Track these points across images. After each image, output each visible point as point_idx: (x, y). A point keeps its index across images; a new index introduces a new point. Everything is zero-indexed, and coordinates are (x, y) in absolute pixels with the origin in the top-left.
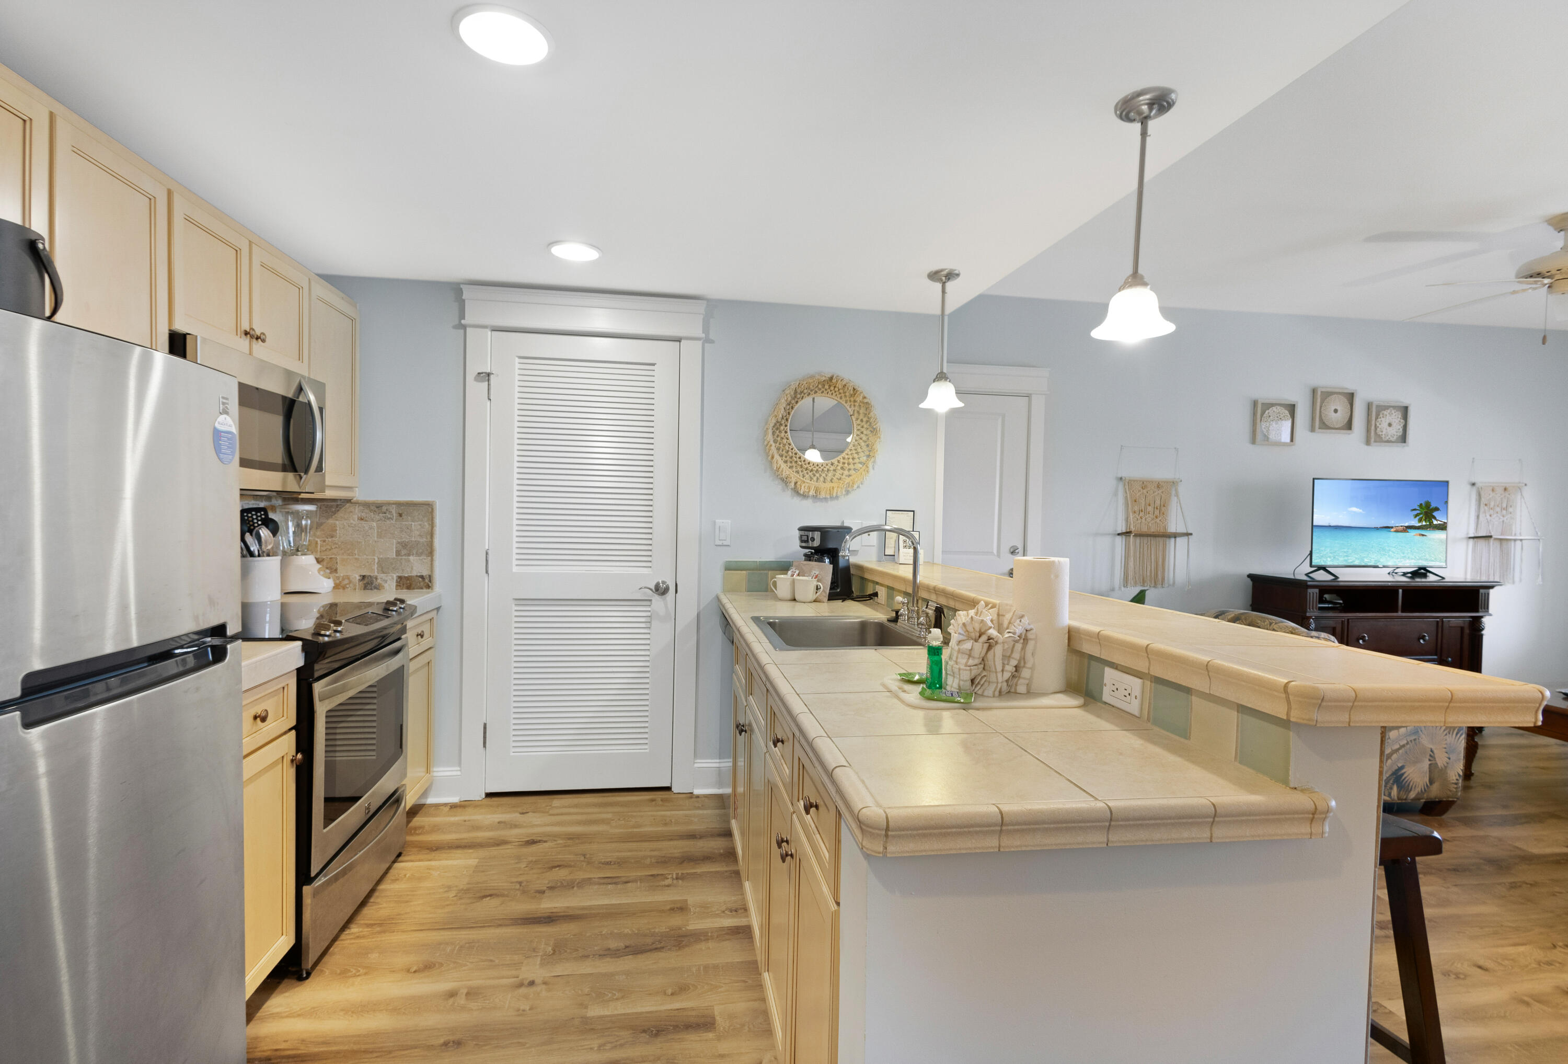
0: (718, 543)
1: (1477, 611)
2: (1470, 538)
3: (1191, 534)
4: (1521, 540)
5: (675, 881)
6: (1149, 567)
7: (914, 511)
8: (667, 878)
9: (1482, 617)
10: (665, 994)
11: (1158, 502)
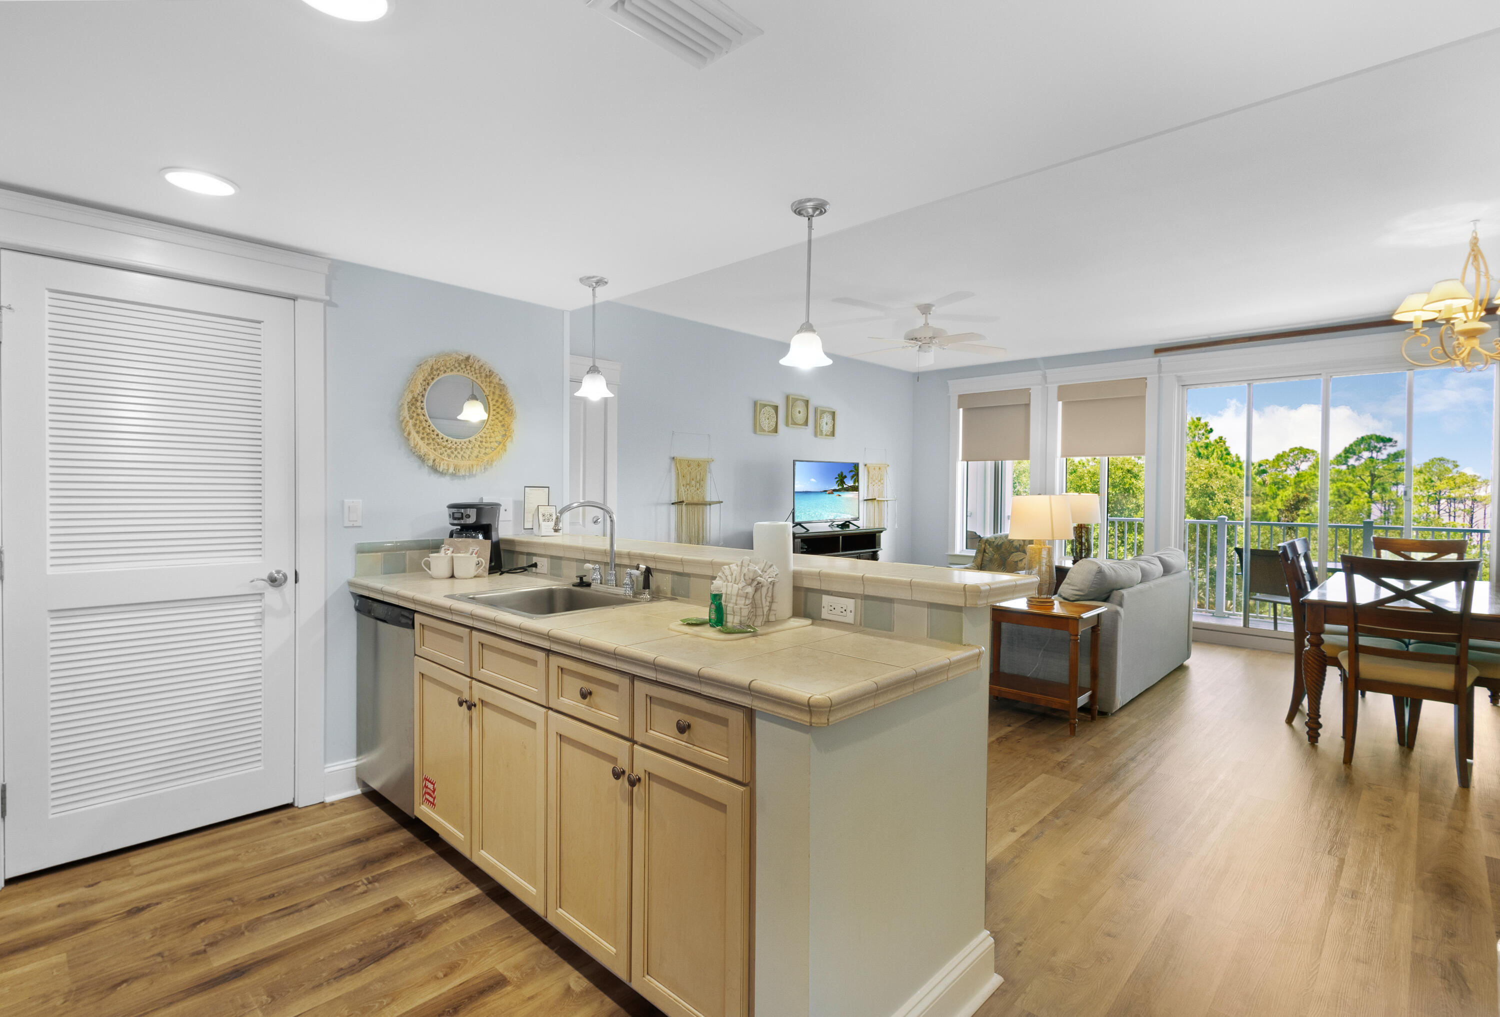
0: (347, 524)
1: (875, 548)
2: (865, 500)
3: (722, 502)
4: (887, 501)
5: (370, 886)
6: (693, 529)
7: (548, 487)
8: (359, 886)
9: (877, 551)
10: (437, 978)
11: (698, 477)
